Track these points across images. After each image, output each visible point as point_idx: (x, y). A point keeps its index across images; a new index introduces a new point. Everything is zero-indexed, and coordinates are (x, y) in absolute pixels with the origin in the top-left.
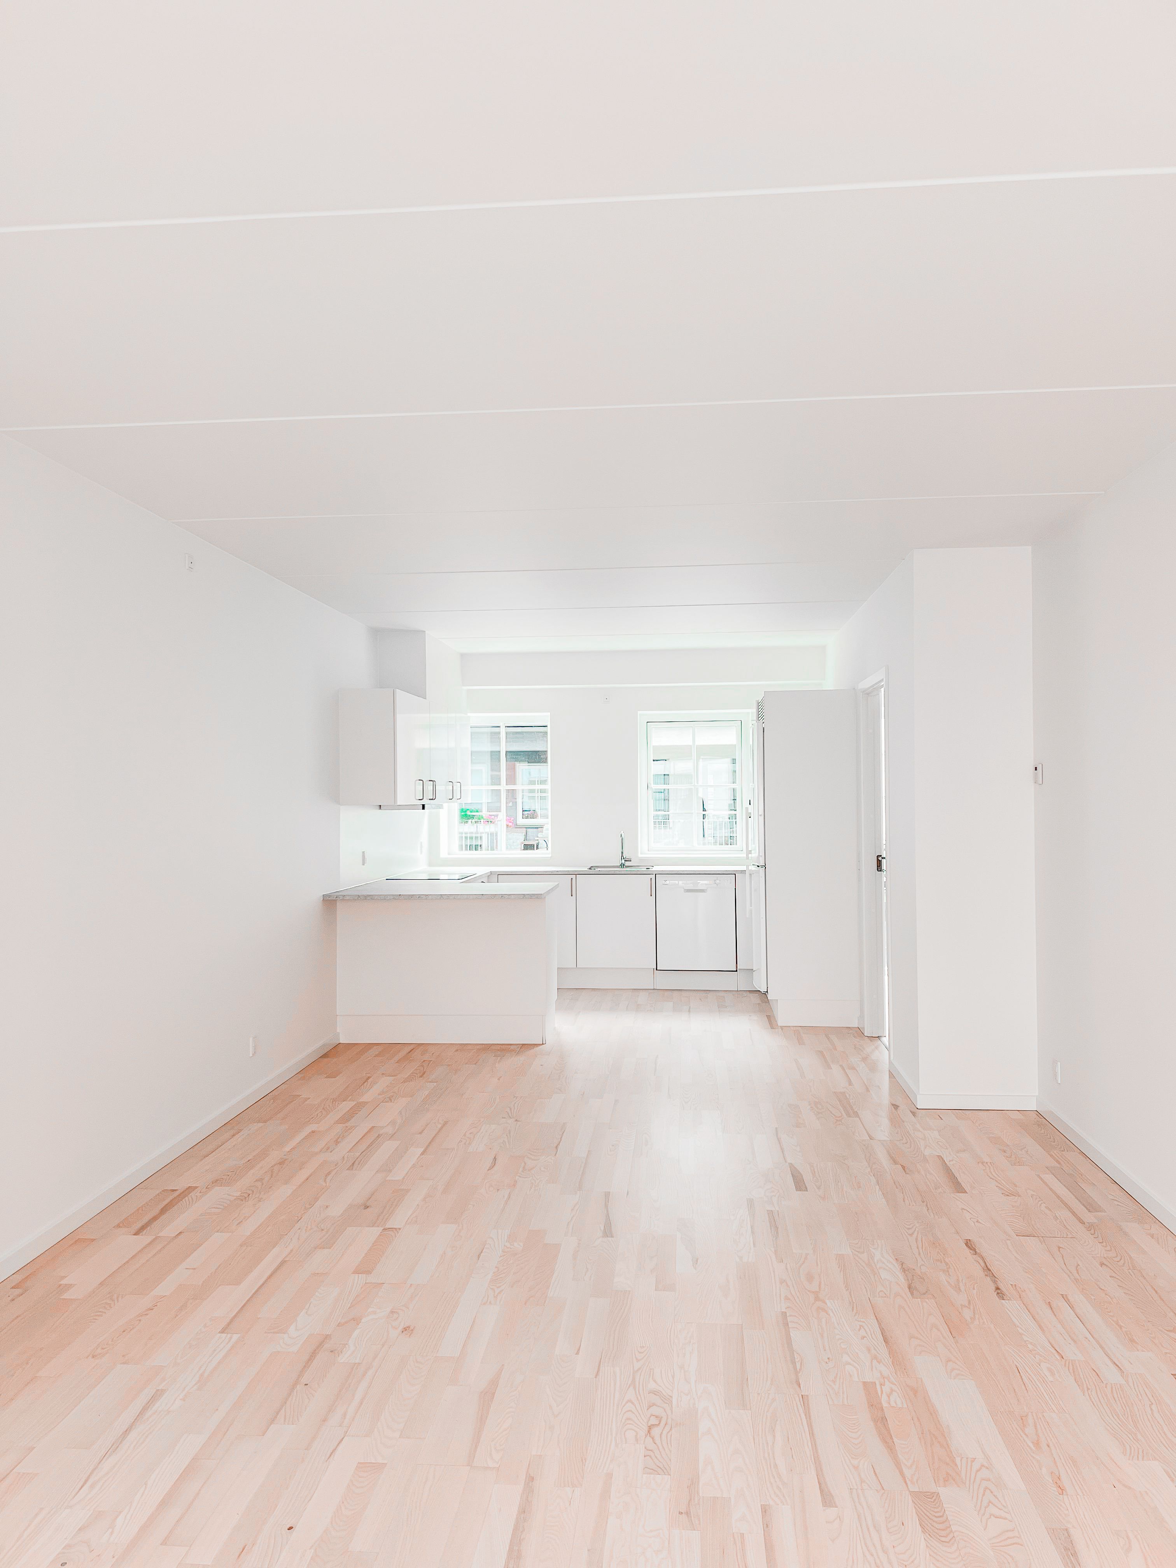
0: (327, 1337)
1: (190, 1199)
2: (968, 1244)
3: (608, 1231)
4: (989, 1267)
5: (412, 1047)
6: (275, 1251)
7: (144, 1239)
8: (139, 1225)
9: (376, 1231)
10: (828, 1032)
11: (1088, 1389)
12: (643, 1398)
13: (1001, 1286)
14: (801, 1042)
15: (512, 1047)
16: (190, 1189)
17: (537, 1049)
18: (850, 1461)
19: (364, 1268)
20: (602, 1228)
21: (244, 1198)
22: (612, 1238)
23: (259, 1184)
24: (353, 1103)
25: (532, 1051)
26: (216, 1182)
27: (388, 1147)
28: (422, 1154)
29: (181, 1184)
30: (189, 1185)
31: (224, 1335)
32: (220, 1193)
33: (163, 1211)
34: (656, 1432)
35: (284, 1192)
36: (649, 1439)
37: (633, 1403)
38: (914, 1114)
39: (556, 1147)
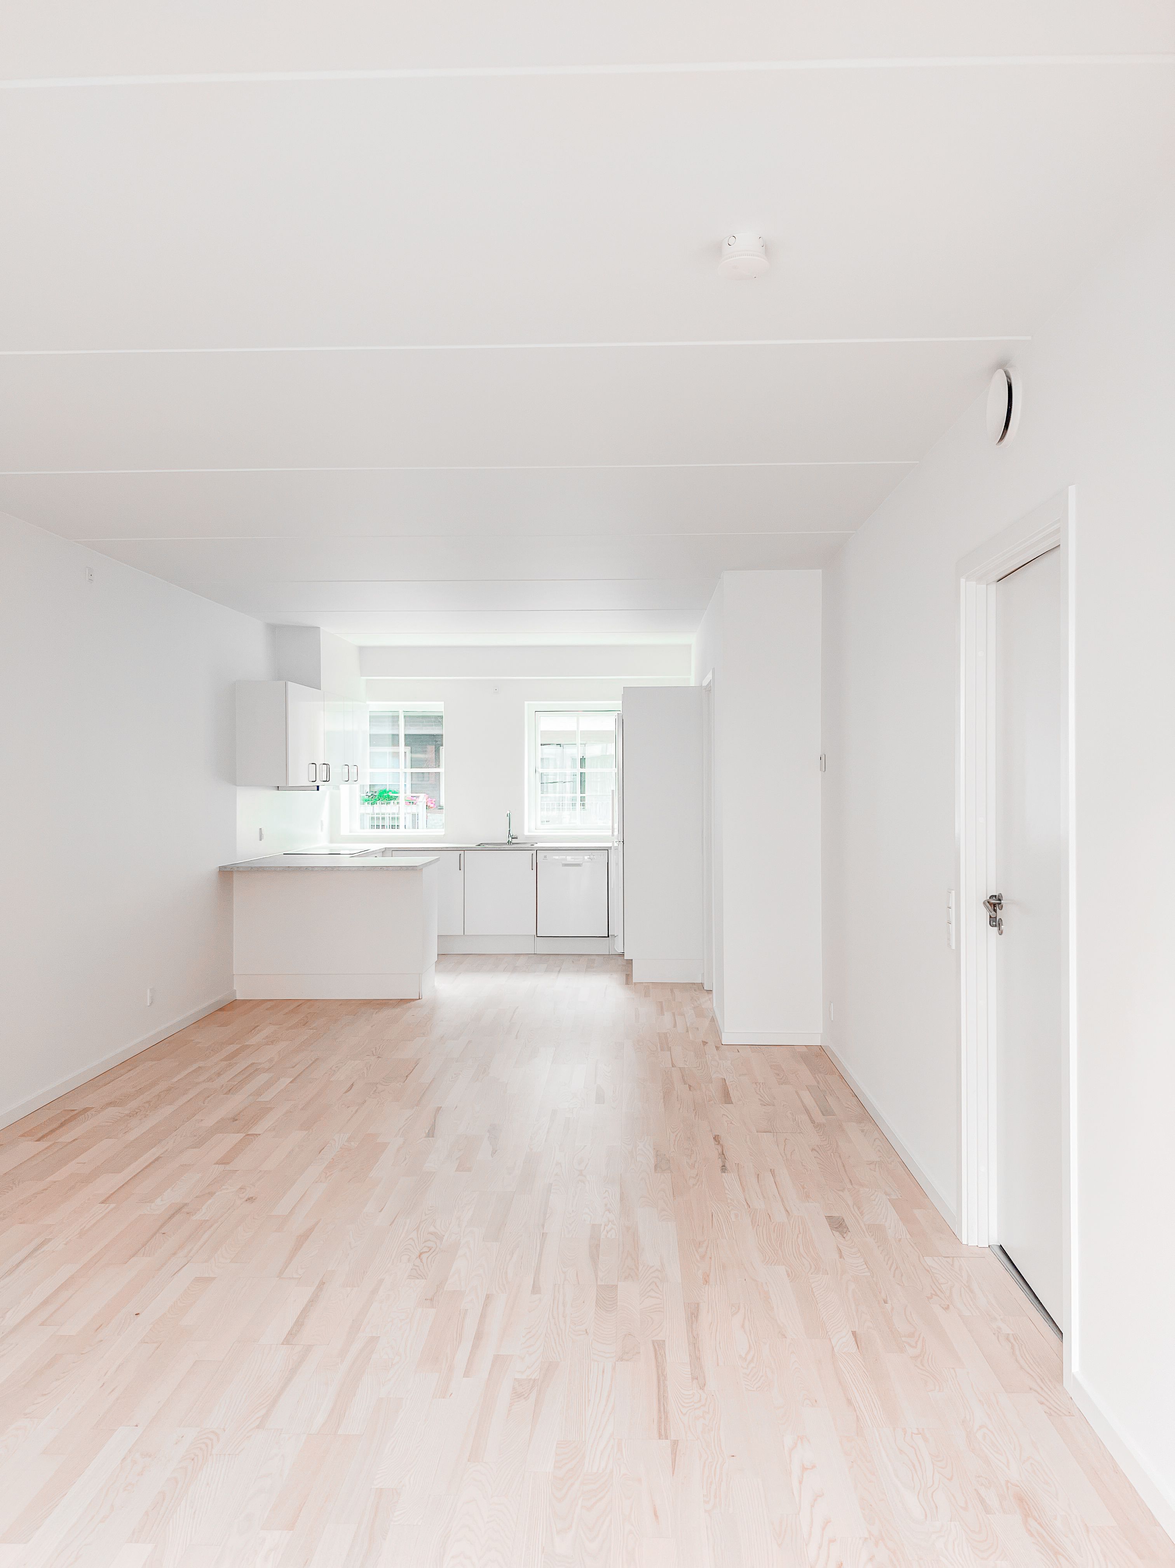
0: (186, 1204)
1: (86, 1116)
2: (716, 1138)
3: (431, 1134)
4: (724, 1152)
5: (300, 1002)
6: (154, 1150)
7: (43, 1145)
8: (40, 1135)
9: (241, 1136)
10: (673, 987)
11: (758, 1225)
12: (422, 1237)
13: (727, 1165)
14: (647, 995)
15: (391, 1002)
16: (86, 1110)
17: (413, 1003)
18: (562, 1269)
19: (224, 1161)
20: (427, 1131)
21: (132, 1115)
22: (433, 1138)
23: (147, 1105)
24: (238, 1046)
25: (408, 1004)
26: (110, 1104)
27: (262, 1078)
28: (291, 1082)
29: (78, 1106)
30: (86, 1107)
31: (103, 1205)
32: (112, 1111)
33: (62, 1125)
34: (424, 1256)
35: (168, 1110)
36: (418, 1260)
37: (414, 1240)
38: (717, 1048)
39: (407, 1076)
